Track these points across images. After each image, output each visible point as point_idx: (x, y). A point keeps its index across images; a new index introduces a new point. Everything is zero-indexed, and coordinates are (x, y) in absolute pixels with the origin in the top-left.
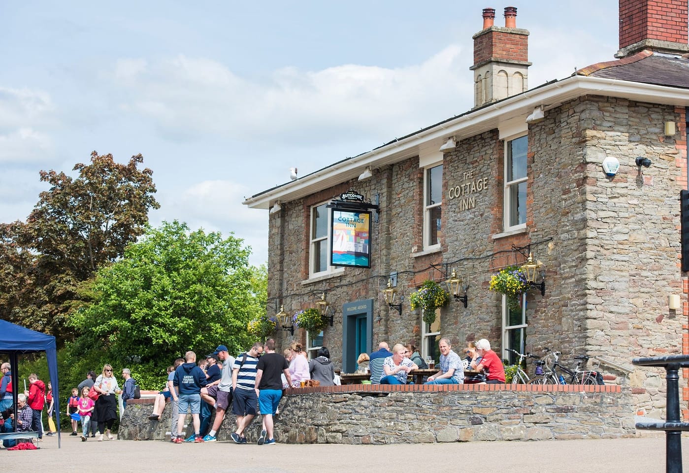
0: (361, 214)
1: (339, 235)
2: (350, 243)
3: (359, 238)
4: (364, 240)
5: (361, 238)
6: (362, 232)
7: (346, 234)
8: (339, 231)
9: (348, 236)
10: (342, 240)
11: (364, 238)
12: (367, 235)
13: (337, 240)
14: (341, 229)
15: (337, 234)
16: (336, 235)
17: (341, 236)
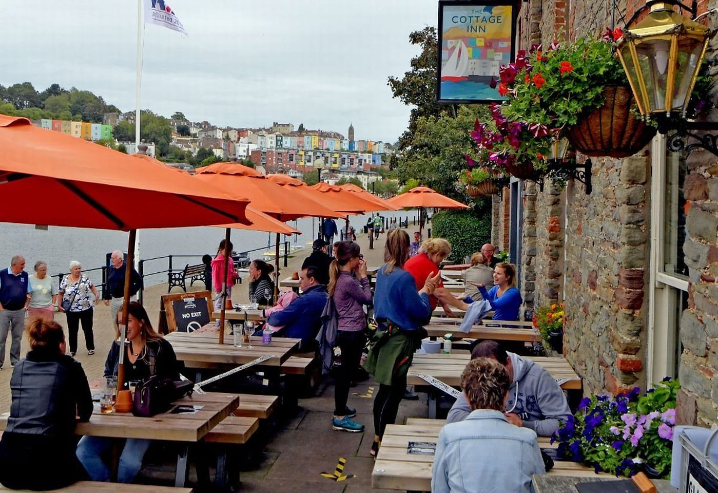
0: (496, 7)
1: (454, 48)
2: (473, 61)
3: (493, 50)
4: (501, 54)
5: (495, 51)
6: (498, 40)
7: (467, 46)
8: (454, 41)
9: (471, 49)
10: (459, 56)
11: (502, 50)
12: (508, 44)
13: (449, 57)
14: (456, 38)
15: (450, 46)
16: (447, 49)
17: (457, 51)
